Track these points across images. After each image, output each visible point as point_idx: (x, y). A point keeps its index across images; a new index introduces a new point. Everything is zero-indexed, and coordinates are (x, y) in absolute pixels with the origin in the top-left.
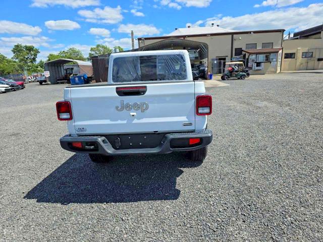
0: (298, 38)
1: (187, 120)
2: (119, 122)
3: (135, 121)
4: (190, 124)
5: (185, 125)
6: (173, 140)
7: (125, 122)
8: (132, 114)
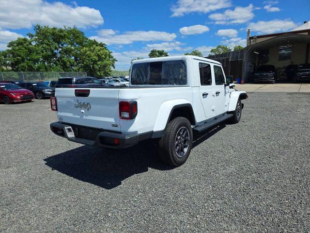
1: (114, 122)
3: (85, 117)
4: (116, 126)
5: (113, 126)
8: (82, 111)
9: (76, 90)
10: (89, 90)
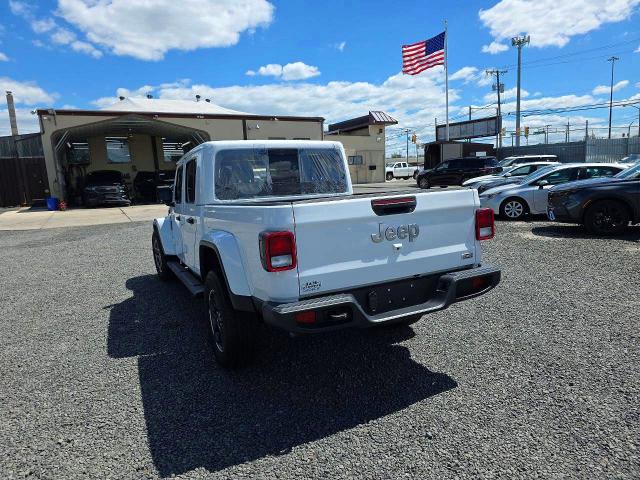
0: (336, 134)
1: (467, 249)
2: (377, 262)
3: (401, 258)
4: (470, 256)
5: (465, 257)
6: (461, 282)
7: (385, 261)
8: (397, 245)
9: (373, 202)
10: (414, 198)
